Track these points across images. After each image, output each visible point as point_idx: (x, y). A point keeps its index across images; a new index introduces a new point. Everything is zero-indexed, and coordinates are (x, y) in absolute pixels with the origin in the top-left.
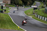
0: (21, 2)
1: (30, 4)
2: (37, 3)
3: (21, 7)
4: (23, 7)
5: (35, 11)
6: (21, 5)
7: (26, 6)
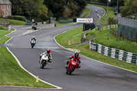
0: (45, 9)
1: (72, 14)
2: (92, 11)
3: (45, 23)
4: (50, 23)
5: (87, 34)
6: (43, 19)
7: (61, 21)
